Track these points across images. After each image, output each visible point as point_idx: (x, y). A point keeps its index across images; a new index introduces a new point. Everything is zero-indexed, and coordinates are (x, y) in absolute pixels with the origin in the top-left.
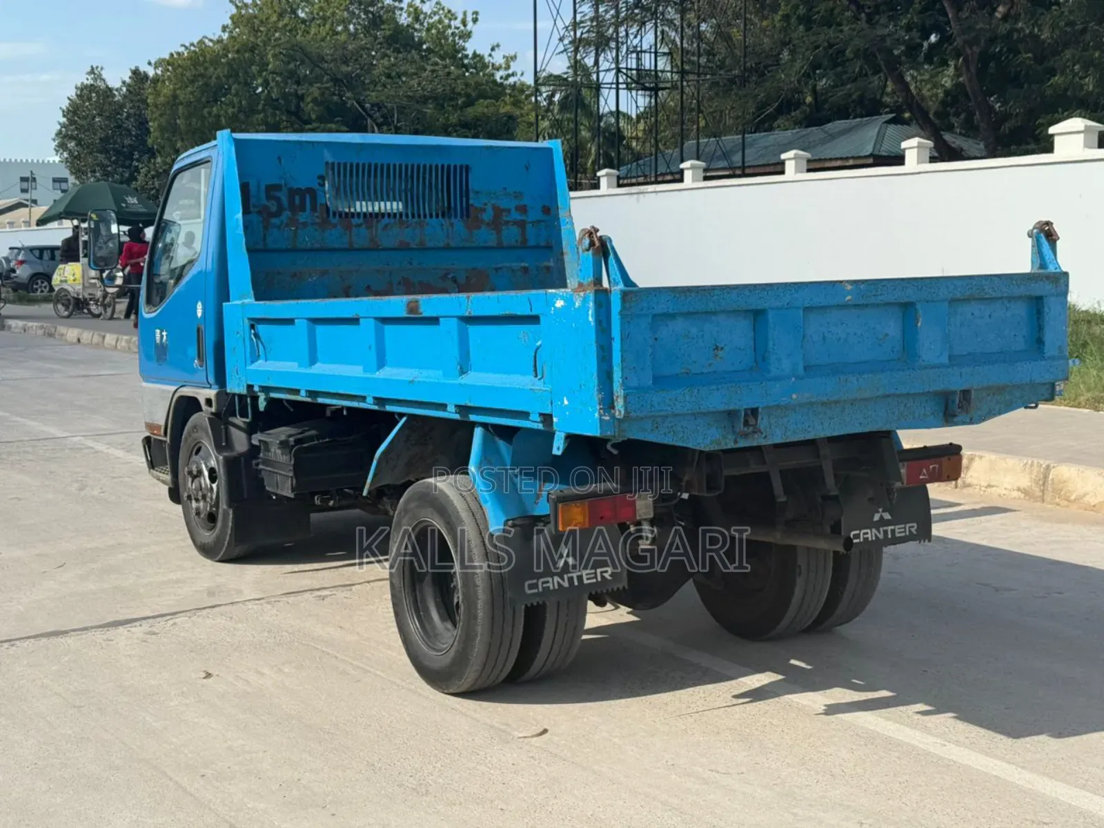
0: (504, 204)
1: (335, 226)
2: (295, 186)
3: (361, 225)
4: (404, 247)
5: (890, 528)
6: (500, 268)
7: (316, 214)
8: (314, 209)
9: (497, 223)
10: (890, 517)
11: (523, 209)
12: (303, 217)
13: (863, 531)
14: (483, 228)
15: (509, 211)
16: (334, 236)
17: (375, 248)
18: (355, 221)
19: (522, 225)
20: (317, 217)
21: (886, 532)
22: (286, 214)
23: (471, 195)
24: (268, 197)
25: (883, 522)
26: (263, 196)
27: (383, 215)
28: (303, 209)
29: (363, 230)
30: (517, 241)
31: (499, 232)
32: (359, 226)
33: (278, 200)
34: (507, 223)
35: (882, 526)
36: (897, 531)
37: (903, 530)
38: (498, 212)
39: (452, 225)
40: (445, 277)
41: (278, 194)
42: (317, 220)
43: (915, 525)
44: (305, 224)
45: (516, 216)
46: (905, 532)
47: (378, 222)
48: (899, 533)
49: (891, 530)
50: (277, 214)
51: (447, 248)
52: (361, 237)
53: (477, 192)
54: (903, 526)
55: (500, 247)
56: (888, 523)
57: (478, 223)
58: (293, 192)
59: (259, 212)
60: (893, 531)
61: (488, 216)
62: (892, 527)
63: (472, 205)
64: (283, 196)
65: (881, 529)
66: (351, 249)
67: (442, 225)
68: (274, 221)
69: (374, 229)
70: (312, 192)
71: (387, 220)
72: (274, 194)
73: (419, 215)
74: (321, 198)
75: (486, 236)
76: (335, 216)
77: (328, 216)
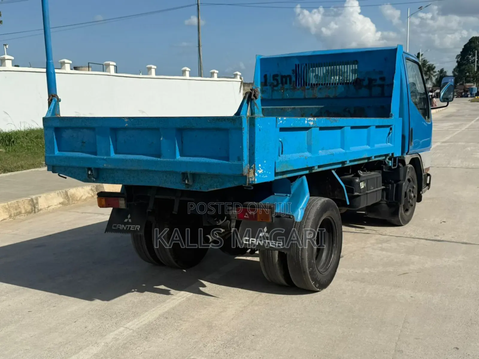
0: (373, 77)
1: (299, 90)
2: (283, 74)
3: (309, 89)
4: (328, 97)
7: (291, 85)
8: (290, 83)
9: (370, 86)
11: (383, 79)
12: (286, 86)
14: (363, 88)
15: (375, 80)
16: (299, 94)
17: (315, 98)
18: (307, 87)
19: (382, 86)
20: (292, 86)
22: (280, 85)
24: (274, 79)
26: (272, 79)
27: (319, 84)
28: (286, 83)
29: (310, 91)
30: (379, 94)
31: (371, 90)
32: (308, 89)
33: (277, 80)
34: (375, 86)
38: (371, 81)
39: (349, 87)
40: (345, 110)
42: (292, 88)
44: (287, 89)
45: (379, 82)
47: (316, 87)
50: (277, 85)
52: (309, 94)
53: (361, 71)
55: (371, 96)
57: (362, 86)
58: (282, 77)
59: (270, 85)
61: (366, 83)
63: (359, 78)
64: (279, 79)
66: (306, 99)
67: (344, 88)
68: (275, 88)
69: (315, 91)
70: (290, 77)
71: (321, 86)
72: (276, 78)
73: (335, 84)
74: (294, 79)
75: (364, 92)
76: (299, 86)
77: (296, 86)
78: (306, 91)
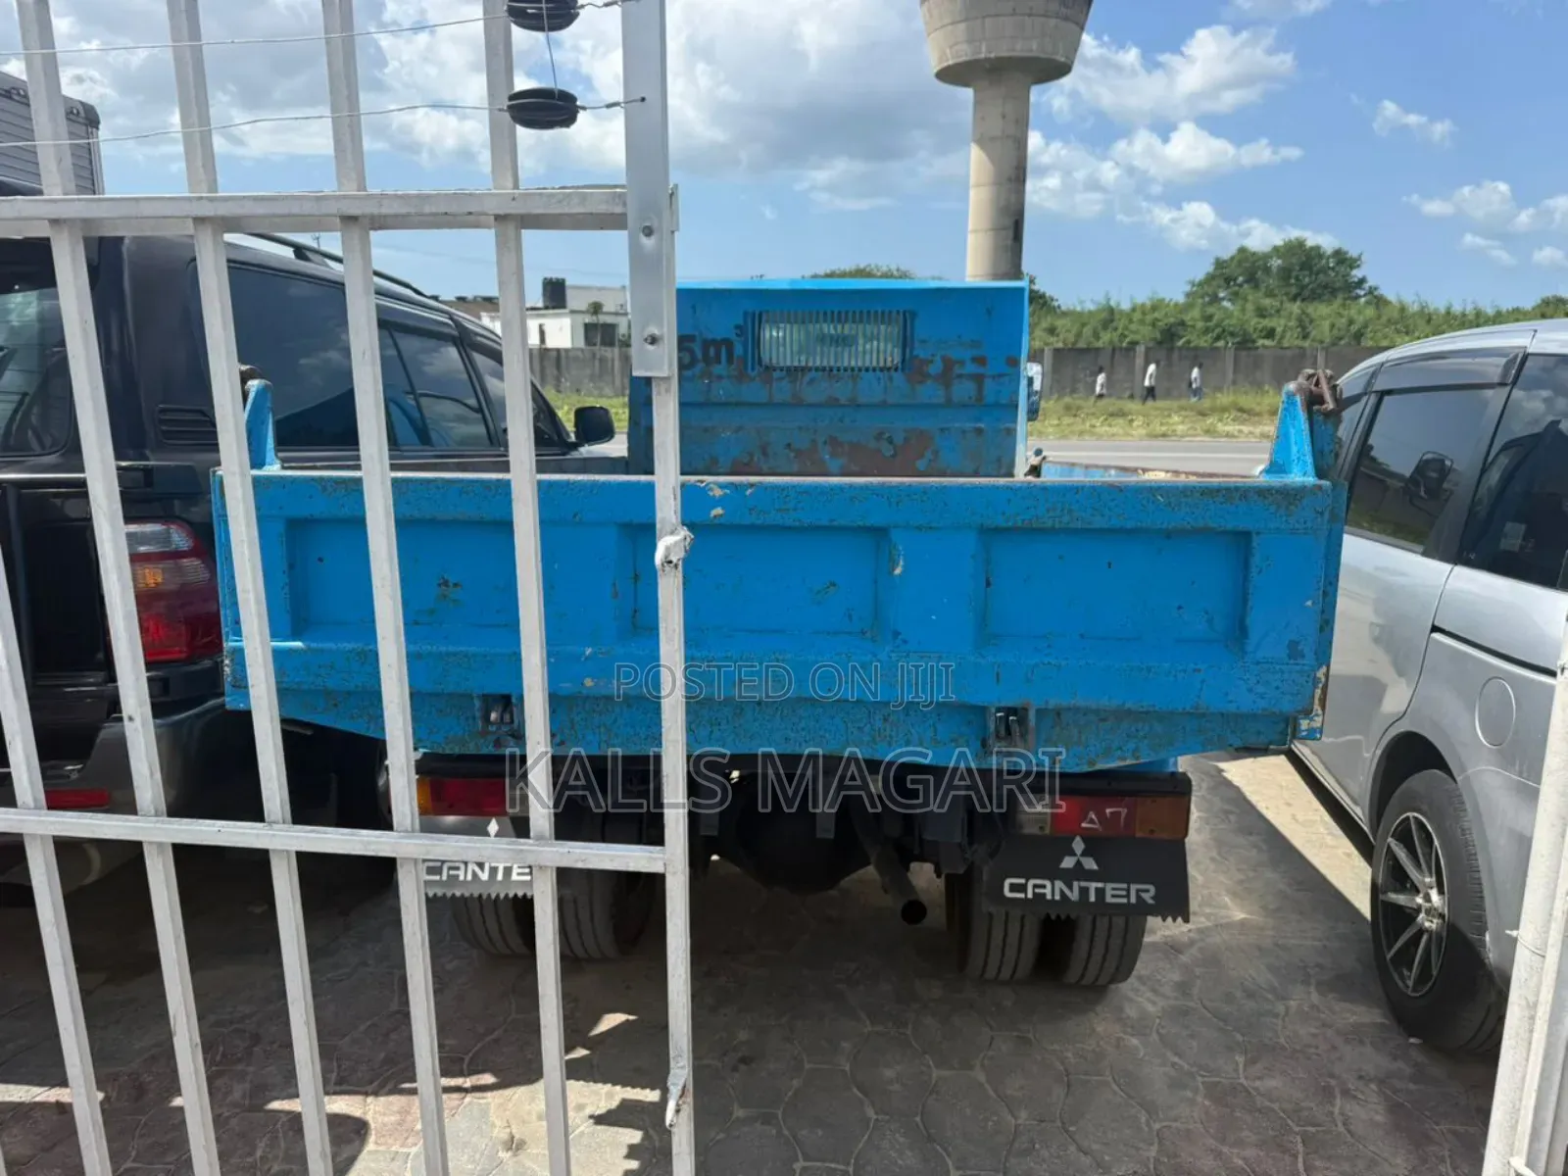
0: (955, 354)
1: (753, 379)
2: (710, 336)
3: (784, 379)
4: (833, 403)
5: (1093, 886)
6: (948, 429)
7: (732, 367)
8: (730, 359)
9: (947, 376)
10: (1095, 867)
11: (980, 361)
12: (719, 369)
13: (1031, 883)
14: (929, 382)
15: (962, 363)
16: (753, 391)
17: (798, 403)
18: (776, 374)
19: (979, 379)
20: (733, 370)
21: (1084, 891)
22: (700, 366)
23: (917, 344)
25: (1079, 872)
27: (810, 369)
28: (719, 362)
29: (785, 384)
30: (970, 398)
31: (948, 386)
32: (781, 379)
33: (692, 352)
34: (960, 376)
35: (1078, 880)
36: (1109, 893)
37: (1124, 893)
38: (949, 364)
39: (891, 379)
40: (879, 437)
41: (692, 345)
42: (734, 373)
43: (1152, 889)
44: (720, 377)
45: (971, 368)
46: (1128, 896)
47: (803, 376)
48: (1113, 896)
49: (1097, 889)
50: (692, 365)
51: (884, 405)
52: (782, 390)
53: (923, 342)
54: (1125, 886)
55: (949, 403)
56: (1091, 876)
57: (924, 376)
58: (707, 344)
60: (1100, 892)
61: (935, 368)
62: (1100, 885)
63: (917, 356)
64: (697, 347)
65: (1076, 884)
66: (770, 405)
67: (879, 379)
68: (686, 373)
69: (798, 383)
70: (728, 343)
71: (813, 374)
72: (686, 344)
73: (853, 369)
74: (738, 350)
75: (931, 392)
76: (753, 369)
77: (746, 368)
78: (774, 384)
